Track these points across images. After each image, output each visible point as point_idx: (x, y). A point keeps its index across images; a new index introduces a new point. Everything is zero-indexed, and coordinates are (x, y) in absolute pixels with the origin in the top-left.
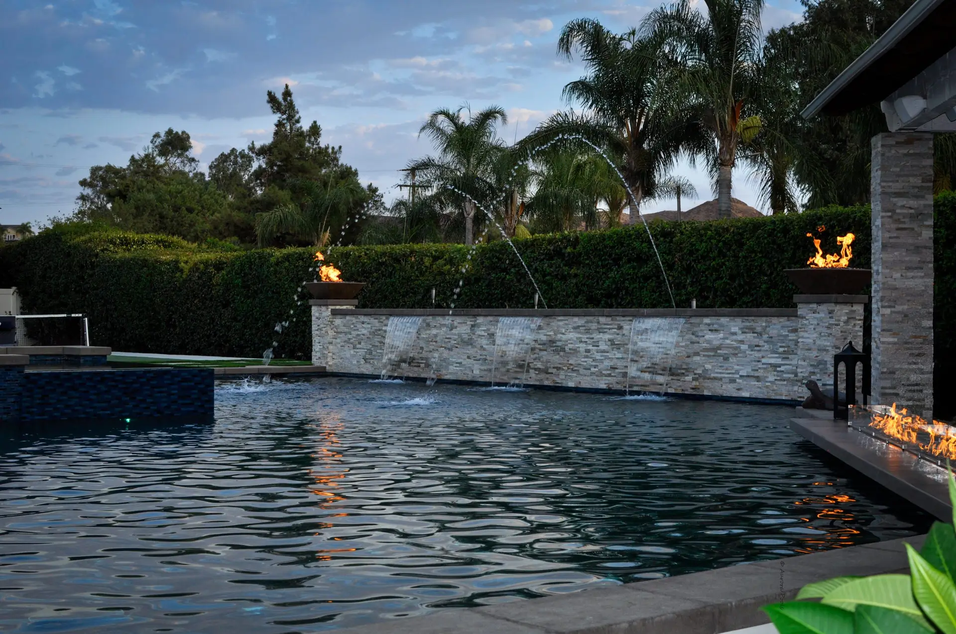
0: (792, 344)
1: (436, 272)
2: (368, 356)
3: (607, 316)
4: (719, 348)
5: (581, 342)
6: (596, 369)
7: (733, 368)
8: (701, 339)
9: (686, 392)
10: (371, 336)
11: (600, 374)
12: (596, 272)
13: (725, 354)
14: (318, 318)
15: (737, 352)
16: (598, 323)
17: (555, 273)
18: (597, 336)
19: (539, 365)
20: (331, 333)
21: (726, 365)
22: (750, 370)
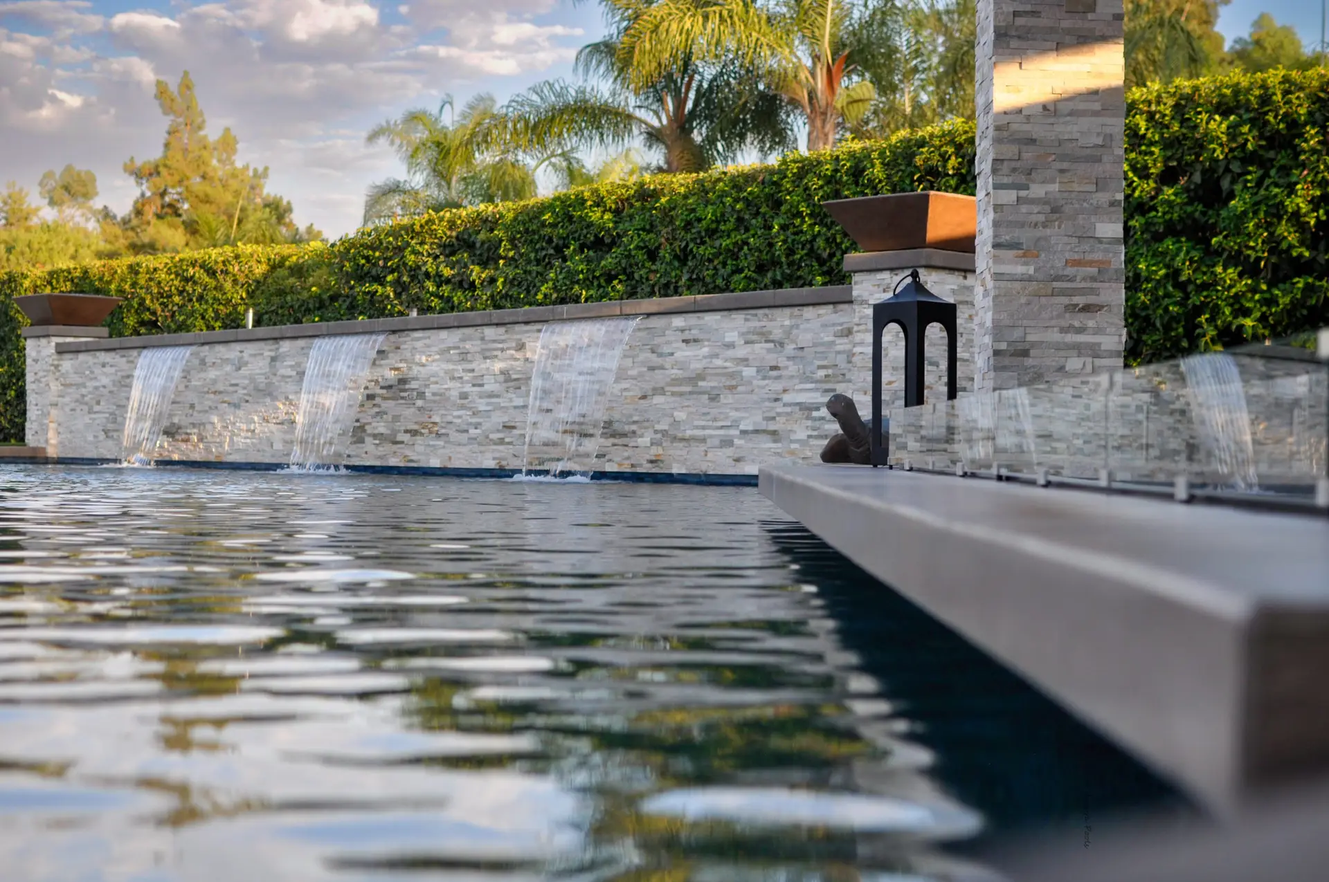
0: (841, 360)
1: (272, 289)
2: (110, 426)
3: (497, 325)
4: (701, 377)
5: (452, 378)
6: (478, 431)
7: (727, 418)
8: (669, 359)
9: (639, 470)
10: (115, 389)
11: (486, 441)
12: (525, 272)
13: (713, 388)
14: (36, 361)
15: (734, 383)
16: (483, 339)
17: (458, 279)
18: (480, 366)
19: (381, 428)
20: (55, 387)
21: (714, 412)
22: (759, 418)
